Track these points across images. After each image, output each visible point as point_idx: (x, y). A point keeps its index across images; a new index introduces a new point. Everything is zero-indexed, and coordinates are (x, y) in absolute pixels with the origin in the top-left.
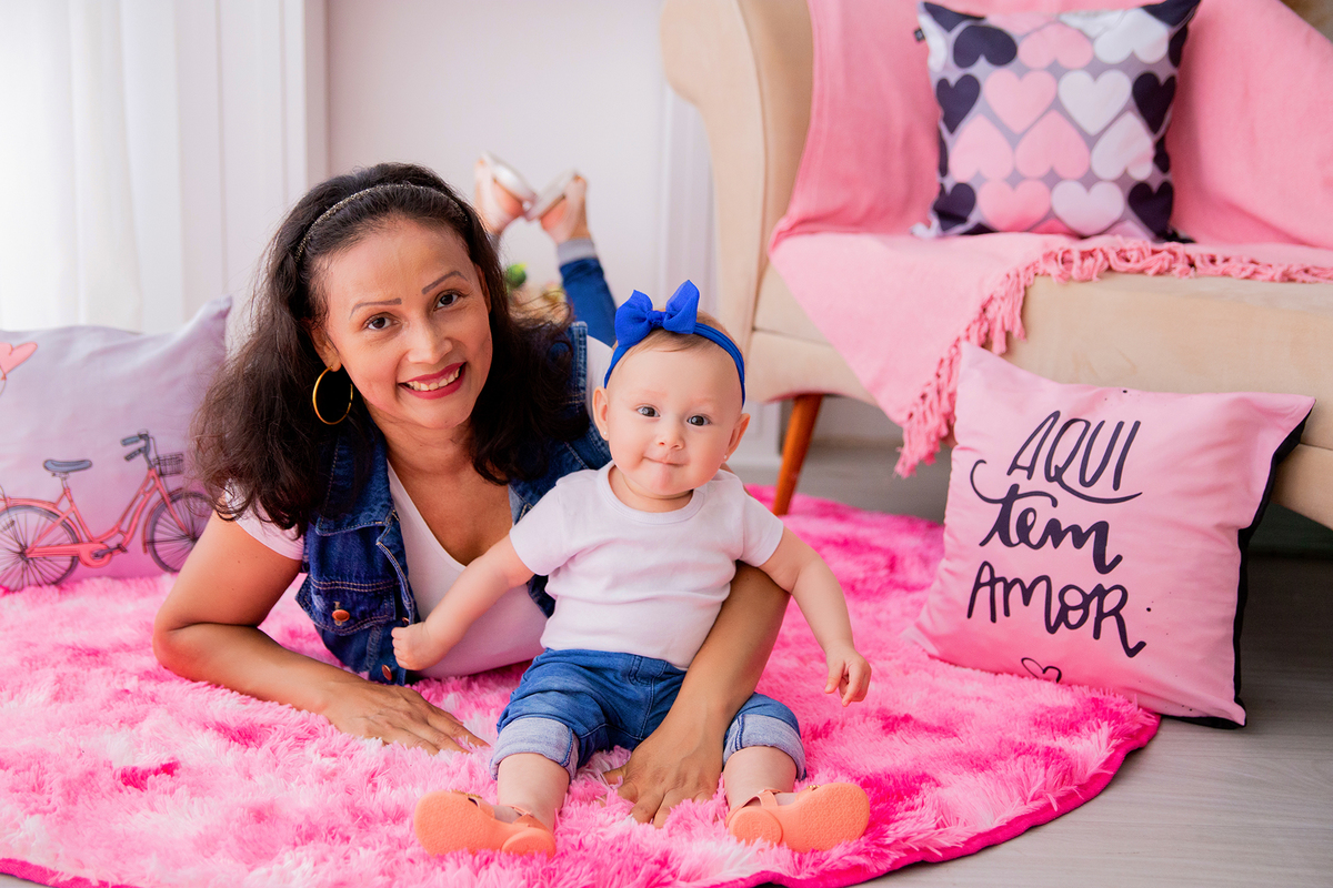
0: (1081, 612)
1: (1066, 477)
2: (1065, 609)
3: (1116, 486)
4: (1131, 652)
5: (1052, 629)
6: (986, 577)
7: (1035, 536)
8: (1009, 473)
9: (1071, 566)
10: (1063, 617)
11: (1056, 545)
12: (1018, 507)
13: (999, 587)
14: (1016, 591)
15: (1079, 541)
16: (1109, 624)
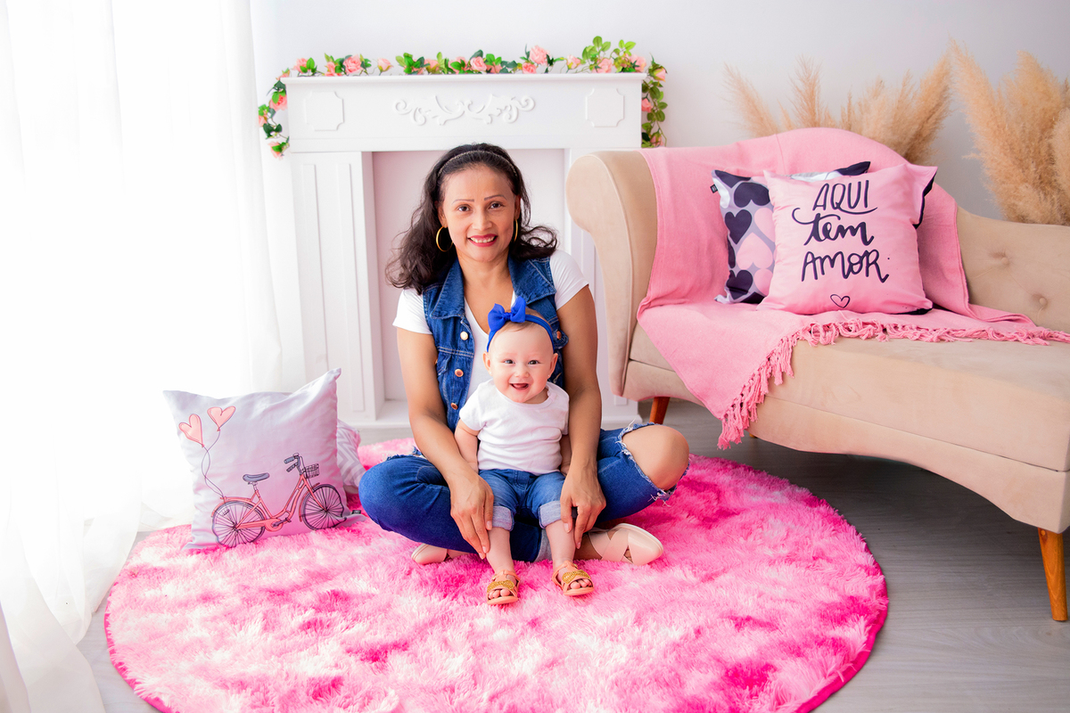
0: (859, 265)
1: (841, 206)
2: (851, 265)
3: (866, 206)
4: (883, 280)
5: (846, 277)
6: (810, 259)
7: (832, 234)
8: (814, 209)
9: (852, 245)
10: (851, 269)
11: (843, 236)
12: (821, 223)
13: (818, 262)
14: (827, 262)
15: (854, 232)
16: (872, 268)
